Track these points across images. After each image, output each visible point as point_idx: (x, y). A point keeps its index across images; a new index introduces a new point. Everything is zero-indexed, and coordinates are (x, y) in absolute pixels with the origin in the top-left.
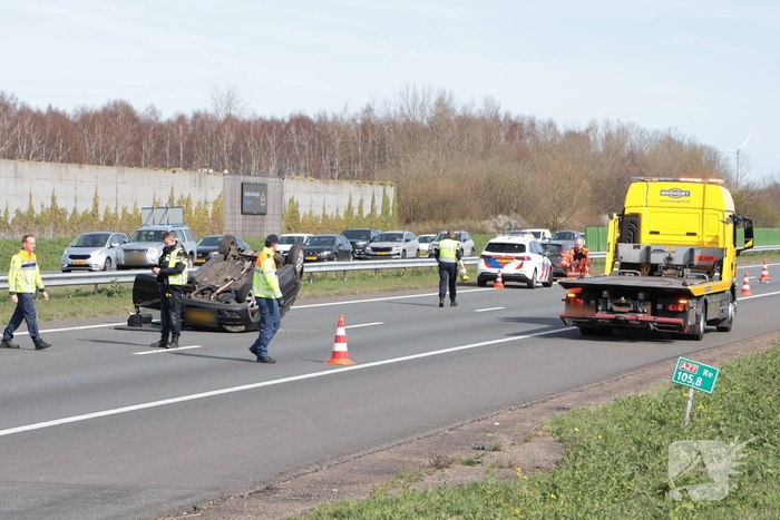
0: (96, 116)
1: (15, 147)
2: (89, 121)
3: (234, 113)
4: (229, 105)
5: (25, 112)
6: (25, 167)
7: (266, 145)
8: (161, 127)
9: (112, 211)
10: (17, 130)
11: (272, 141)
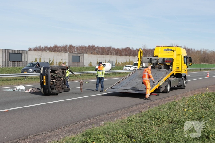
0: (124, 49)
1: (112, 54)
2: (123, 50)
3: (145, 48)
4: (145, 47)
5: (114, 49)
6: (105, 56)
7: (149, 53)
8: (134, 51)
9: (119, 63)
10: (112, 51)
11: (150, 52)
